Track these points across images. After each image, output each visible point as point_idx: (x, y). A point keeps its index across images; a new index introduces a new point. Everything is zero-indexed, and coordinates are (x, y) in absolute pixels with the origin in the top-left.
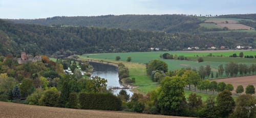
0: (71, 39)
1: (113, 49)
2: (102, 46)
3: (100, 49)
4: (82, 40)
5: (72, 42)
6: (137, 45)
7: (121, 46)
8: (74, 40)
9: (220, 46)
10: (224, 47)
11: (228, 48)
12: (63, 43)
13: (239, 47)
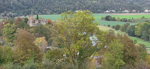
0: (11, 3)
1: (45, 11)
2: (37, 8)
3: (35, 11)
4: (20, 3)
5: (12, 5)
6: (65, 8)
7: (52, 9)
8: (13, 4)
9: (132, 10)
10: (135, 11)
11: (138, 12)
12: (5, 6)
13: (147, 11)
